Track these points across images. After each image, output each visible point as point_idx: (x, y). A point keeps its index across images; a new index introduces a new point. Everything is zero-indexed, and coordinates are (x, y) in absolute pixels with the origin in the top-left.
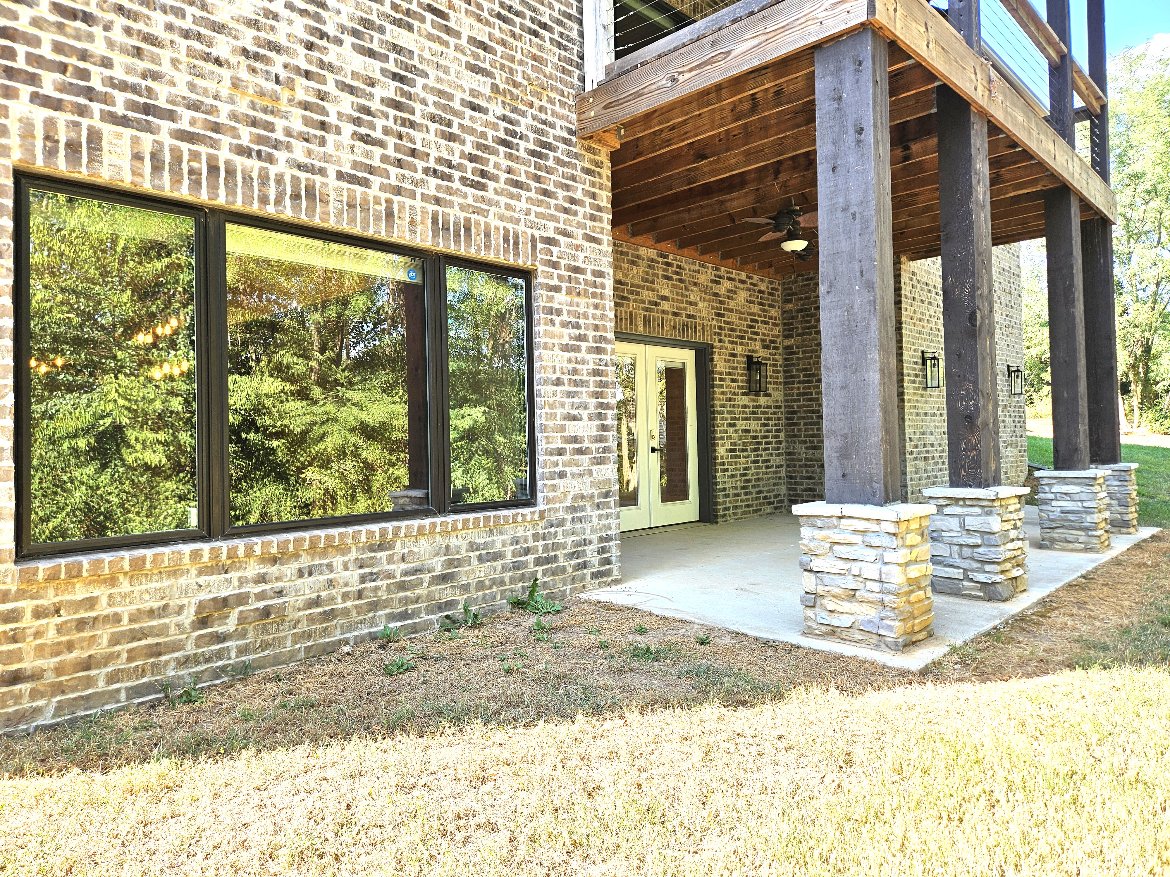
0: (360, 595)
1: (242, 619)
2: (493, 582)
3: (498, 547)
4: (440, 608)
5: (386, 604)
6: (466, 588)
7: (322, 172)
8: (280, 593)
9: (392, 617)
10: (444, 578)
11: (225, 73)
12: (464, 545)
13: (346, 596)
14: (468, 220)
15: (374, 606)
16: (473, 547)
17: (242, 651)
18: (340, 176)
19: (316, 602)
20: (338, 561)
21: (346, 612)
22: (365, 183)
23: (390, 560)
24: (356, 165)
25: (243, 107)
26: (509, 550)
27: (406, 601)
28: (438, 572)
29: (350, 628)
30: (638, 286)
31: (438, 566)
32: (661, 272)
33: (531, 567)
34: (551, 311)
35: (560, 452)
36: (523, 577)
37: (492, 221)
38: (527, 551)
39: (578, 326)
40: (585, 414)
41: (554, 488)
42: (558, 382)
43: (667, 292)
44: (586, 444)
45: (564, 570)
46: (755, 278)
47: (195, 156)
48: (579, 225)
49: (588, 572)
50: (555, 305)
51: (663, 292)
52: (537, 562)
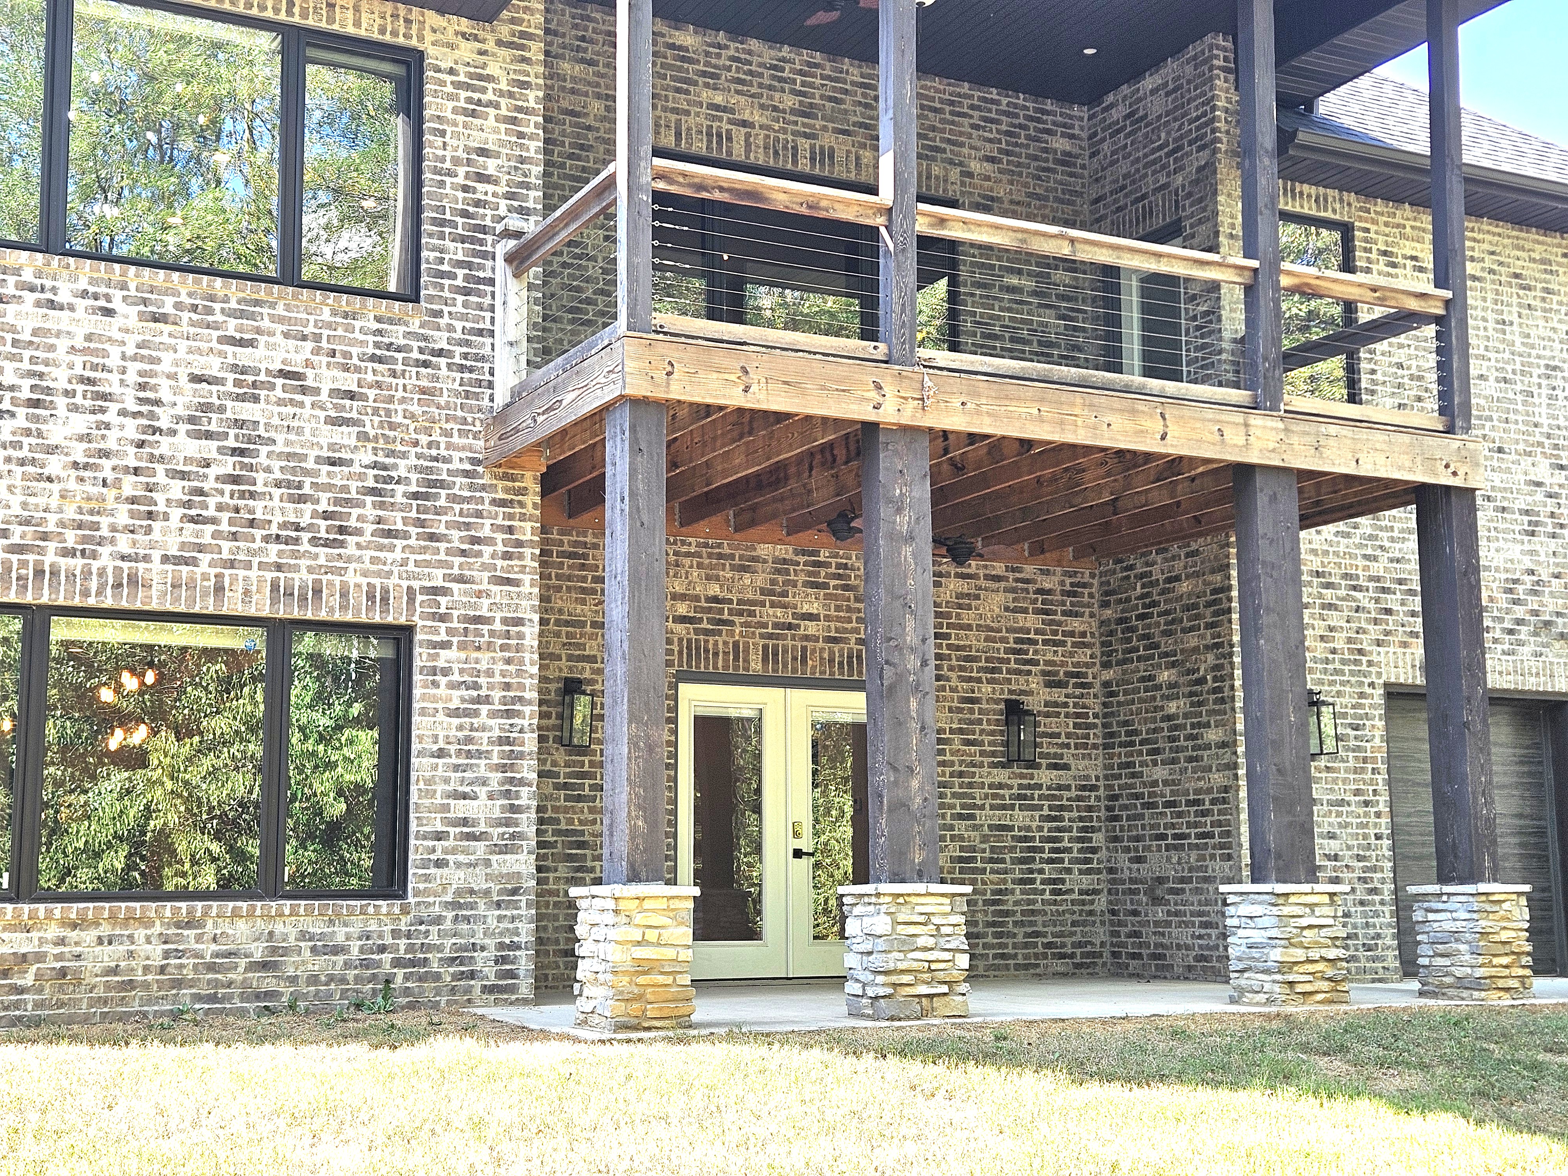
0: (162, 970)
2: (331, 979)
3: (340, 939)
4: (258, 997)
5: (192, 983)
6: (294, 980)
7: (146, 558)
8: (78, 957)
9: (198, 998)
10: (264, 966)
11: (55, 487)
12: (293, 934)
13: (146, 969)
14: (318, 583)
15: (178, 984)
16: (304, 936)
17: (37, 1005)
18: (165, 559)
19: (115, 971)
20: (140, 934)
21: (146, 985)
22: (194, 562)
23: (199, 939)
24: (183, 546)
25: (70, 513)
26: (355, 947)
27: (217, 984)
28: (258, 956)
29: (149, 1001)
31: (258, 952)
32: (802, 578)
33: (387, 968)
34: (434, 671)
35: (439, 836)
36: (374, 978)
37: (352, 578)
38: (382, 949)
39: (476, 686)
40: (482, 792)
41: (427, 878)
42: (441, 753)
43: (814, 608)
44: (482, 828)
45: (437, 977)
46: (1029, 570)
47: (23, 564)
48: (484, 567)
49: (477, 984)
50: (441, 663)
51: (806, 608)
52: (397, 963)
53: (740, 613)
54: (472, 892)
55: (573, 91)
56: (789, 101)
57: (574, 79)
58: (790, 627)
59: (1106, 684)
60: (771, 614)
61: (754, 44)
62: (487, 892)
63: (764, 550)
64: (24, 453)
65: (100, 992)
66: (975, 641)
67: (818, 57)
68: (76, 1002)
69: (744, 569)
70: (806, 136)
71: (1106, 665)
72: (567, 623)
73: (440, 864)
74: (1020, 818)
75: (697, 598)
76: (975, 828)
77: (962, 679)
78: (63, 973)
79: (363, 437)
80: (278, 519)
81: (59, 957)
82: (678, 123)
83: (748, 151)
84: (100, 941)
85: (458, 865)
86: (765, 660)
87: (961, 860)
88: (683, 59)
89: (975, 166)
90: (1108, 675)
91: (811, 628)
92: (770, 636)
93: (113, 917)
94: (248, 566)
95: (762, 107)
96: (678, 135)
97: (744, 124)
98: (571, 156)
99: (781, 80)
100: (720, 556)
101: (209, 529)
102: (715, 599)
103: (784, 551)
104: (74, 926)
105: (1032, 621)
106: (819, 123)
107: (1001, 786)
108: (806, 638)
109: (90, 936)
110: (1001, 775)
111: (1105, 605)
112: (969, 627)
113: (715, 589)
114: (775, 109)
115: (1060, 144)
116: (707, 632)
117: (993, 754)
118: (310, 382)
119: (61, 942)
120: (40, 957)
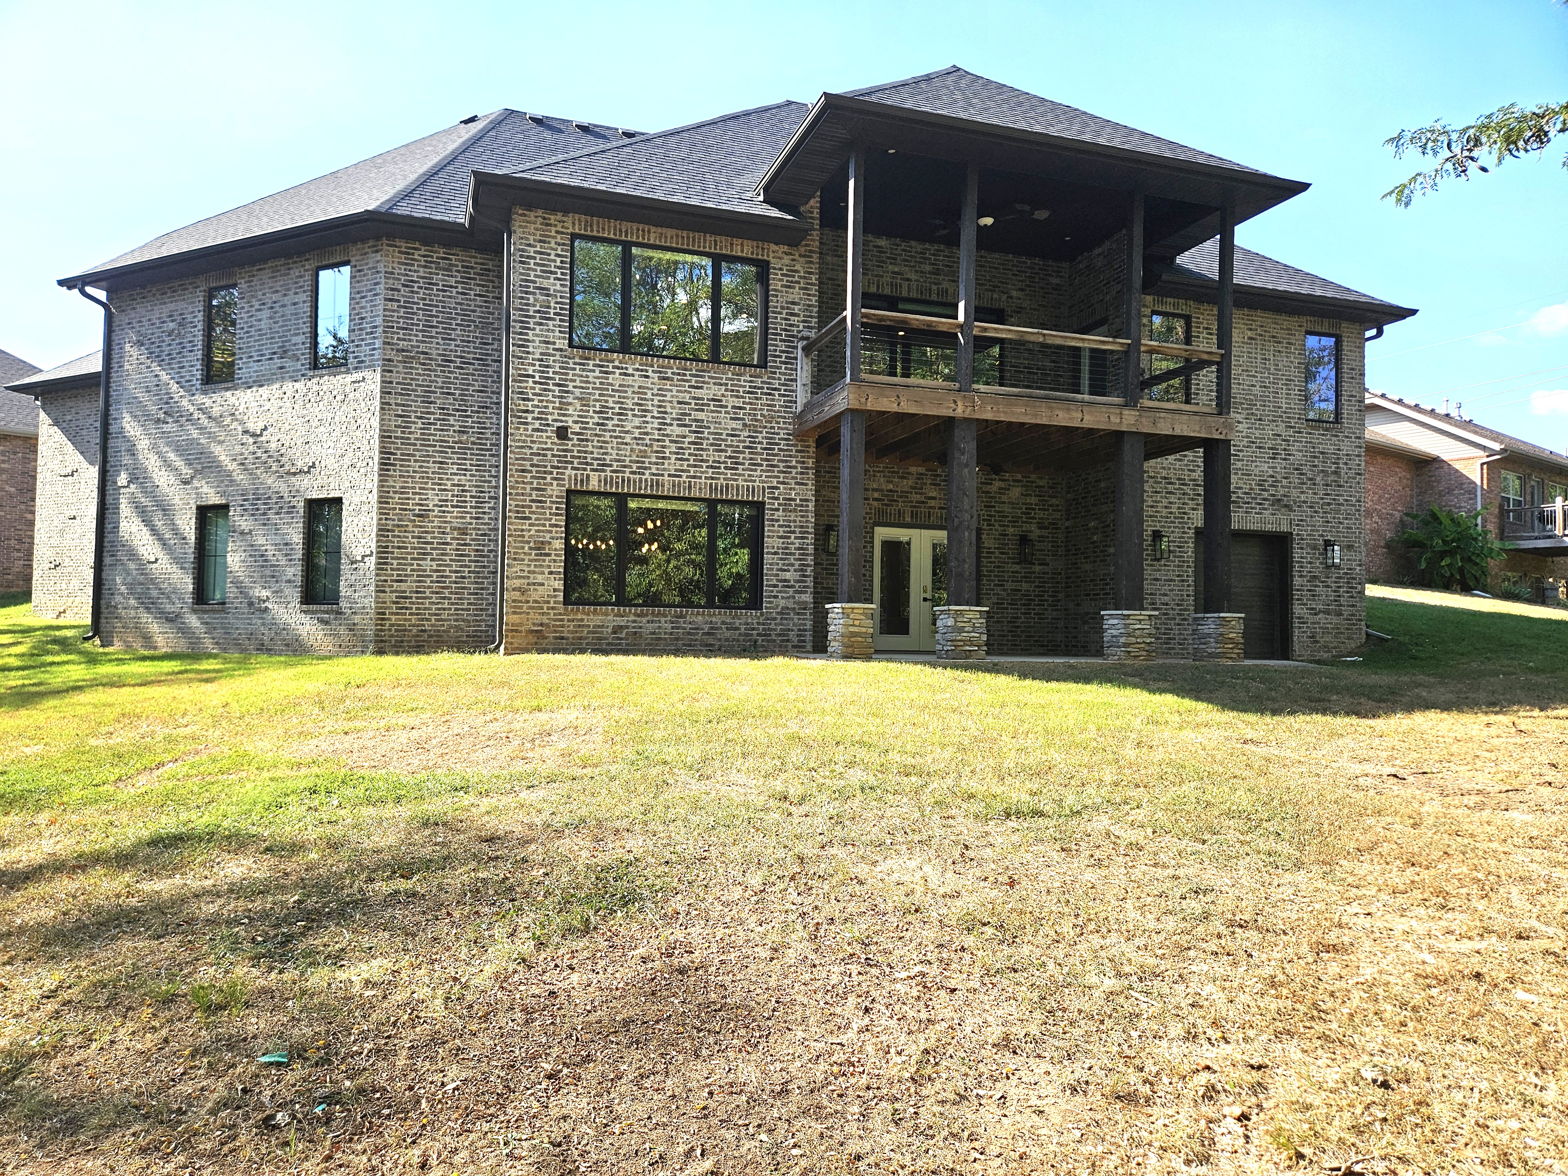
0: (671, 634)
1: (627, 633)
2: (734, 640)
3: (737, 625)
4: (707, 645)
5: (682, 639)
6: (720, 640)
7: (663, 475)
8: (641, 627)
9: (684, 645)
10: (708, 634)
12: (719, 622)
13: (665, 633)
14: (727, 485)
15: (677, 639)
16: (723, 623)
18: (669, 475)
19: (654, 633)
20: (663, 619)
21: (665, 639)
22: (680, 476)
23: (684, 622)
24: (676, 470)
25: (634, 457)
26: (743, 627)
27: (692, 640)
28: (706, 630)
29: (667, 645)
30: (907, 492)
31: (706, 628)
32: (929, 481)
33: (755, 637)
34: (772, 520)
35: (775, 586)
36: (750, 640)
37: (741, 483)
38: (753, 629)
39: (790, 527)
40: (792, 569)
41: (770, 602)
42: (776, 553)
43: (933, 494)
44: (792, 583)
45: (774, 641)
46: (1033, 477)
47: (617, 477)
48: (793, 478)
49: (790, 644)
50: (775, 517)
51: (931, 494)
52: (758, 635)
53: (901, 497)
54: (788, 608)
55: (832, 270)
56: (928, 268)
57: (833, 264)
58: (923, 502)
59: (1067, 528)
60: (915, 497)
61: (913, 243)
62: (794, 609)
63: (913, 469)
64: (617, 434)
65: (649, 641)
66: (1007, 509)
67: (942, 247)
68: (640, 644)
69: (903, 478)
70: (935, 284)
71: (1067, 520)
72: (827, 501)
73: (776, 597)
74: (1025, 586)
75: (882, 490)
76: (1004, 590)
77: (1000, 526)
78: (635, 633)
79: (745, 425)
80: (711, 459)
81: (634, 627)
82: (878, 281)
83: (909, 291)
84: (648, 622)
85: (783, 598)
86: (912, 517)
87: (998, 603)
88: (881, 252)
89: (1014, 294)
90: (1067, 524)
91: (932, 503)
92: (914, 507)
93: (653, 613)
94: (700, 478)
95: (916, 271)
96: (878, 286)
97: (908, 280)
98: (831, 299)
99: (925, 258)
100: (893, 472)
101: (686, 463)
102: (891, 491)
103: (921, 470)
104: (639, 616)
105: (1033, 500)
106: (941, 277)
107: (1016, 572)
108: (931, 507)
109: (644, 620)
110: (1017, 568)
111: (1068, 492)
112: (1004, 503)
113: (891, 486)
114: (922, 272)
115: (1054, 281)
116: (887, 505)
117: (1014, 558)
118: (724, 403)
119: (635, 621)
120: (627, 627)
